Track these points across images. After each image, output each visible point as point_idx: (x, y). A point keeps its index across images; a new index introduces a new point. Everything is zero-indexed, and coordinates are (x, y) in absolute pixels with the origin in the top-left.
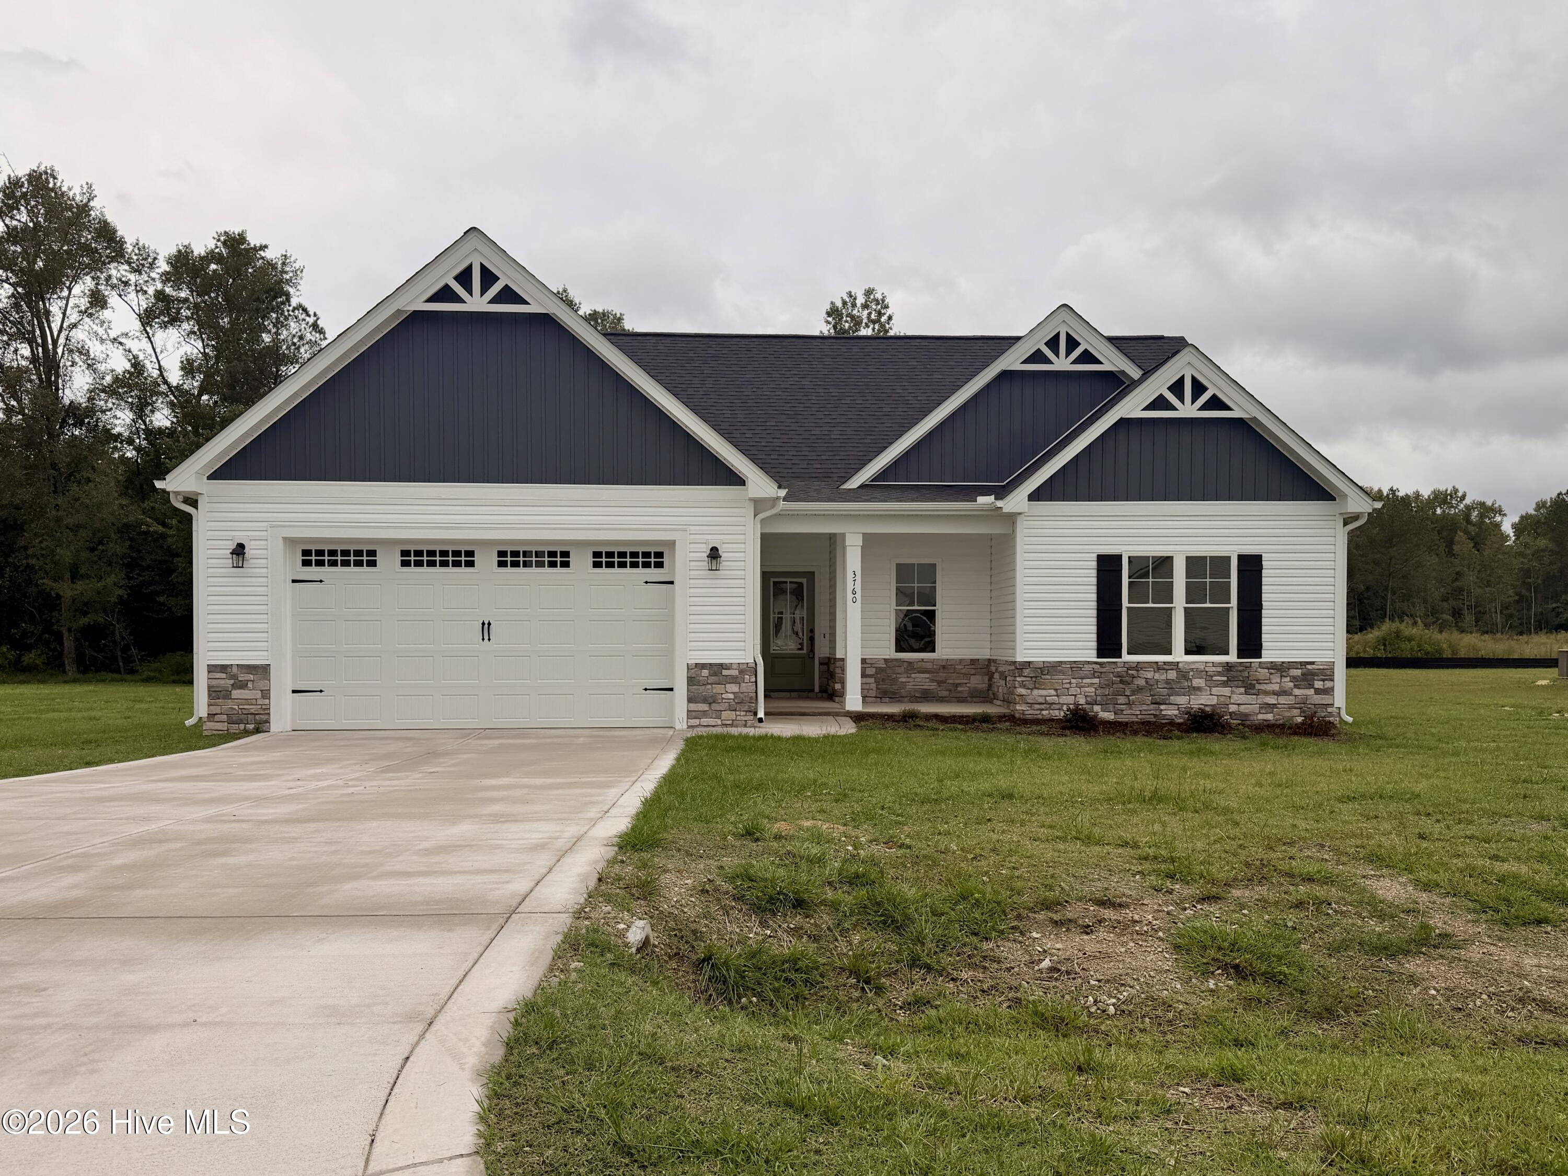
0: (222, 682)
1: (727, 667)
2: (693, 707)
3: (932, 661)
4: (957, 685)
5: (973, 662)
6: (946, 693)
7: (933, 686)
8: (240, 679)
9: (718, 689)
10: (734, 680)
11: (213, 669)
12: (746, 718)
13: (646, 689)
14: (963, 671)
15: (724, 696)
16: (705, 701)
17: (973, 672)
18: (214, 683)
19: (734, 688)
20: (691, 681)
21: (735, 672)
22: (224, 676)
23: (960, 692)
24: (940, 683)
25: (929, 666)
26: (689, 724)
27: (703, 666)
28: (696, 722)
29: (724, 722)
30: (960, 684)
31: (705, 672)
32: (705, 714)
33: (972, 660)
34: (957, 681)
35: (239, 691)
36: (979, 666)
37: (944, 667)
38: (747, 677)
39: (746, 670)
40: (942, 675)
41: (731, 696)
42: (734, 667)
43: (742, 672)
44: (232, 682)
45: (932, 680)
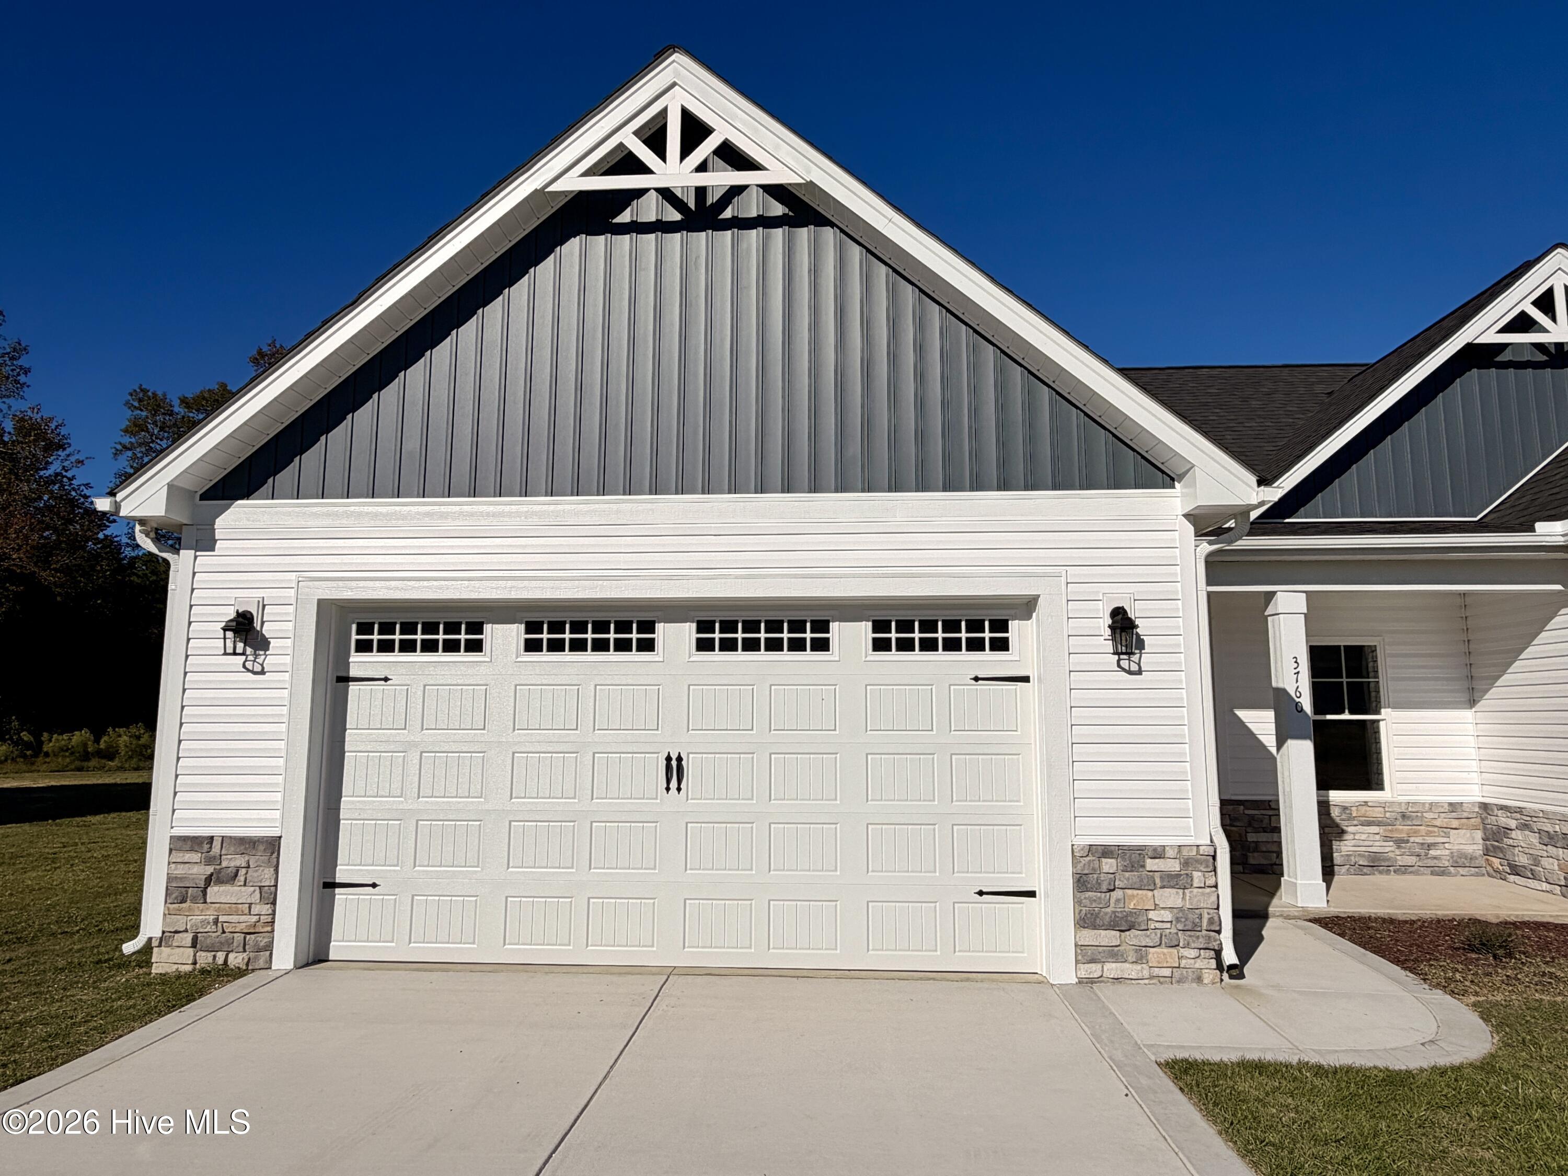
0: (196, 870)
1: (1158, 853)
2: (1090, 937)
3: (1383, 805)
4: (1430, 846)
5: (1454, 807)
6: (1411, 860)
7: (1389, 847)
8: (224, 864)
9: (1136, 900)
10: (1173, 881)
11: (180, 843)
12: (1199, 964)
13: (981, 893)
14: (1438, 823)
15: (1152, 915)
16: (1112, 926)
17: (1455, 824)
18: (180, 871)
19: (1171, 898)
20: (1081, 883)
21: (1173, 866)
22: (195, 857)
23: (1435, 858)
24: (1399, 842)
25: (1377, 813)
26: (1082, 974)
27: (1106, 852)
28: (1094, 970)
29: (1156, 971)
30: (1435, 844)
31: (1109, 865)
32: (1114, 954)
33: (1451, 804)
34: (1430, 840)
35: (223, 888)
36: (1465, 815)
37: (1404, 816)
38: (1196, 874)
39: (1197, 861)
40: (1402, 830)
41: (1167, 916)
42: (1170, 853)
43: (1186, 863)
44: (210, 870)
45: (1386, 838)
